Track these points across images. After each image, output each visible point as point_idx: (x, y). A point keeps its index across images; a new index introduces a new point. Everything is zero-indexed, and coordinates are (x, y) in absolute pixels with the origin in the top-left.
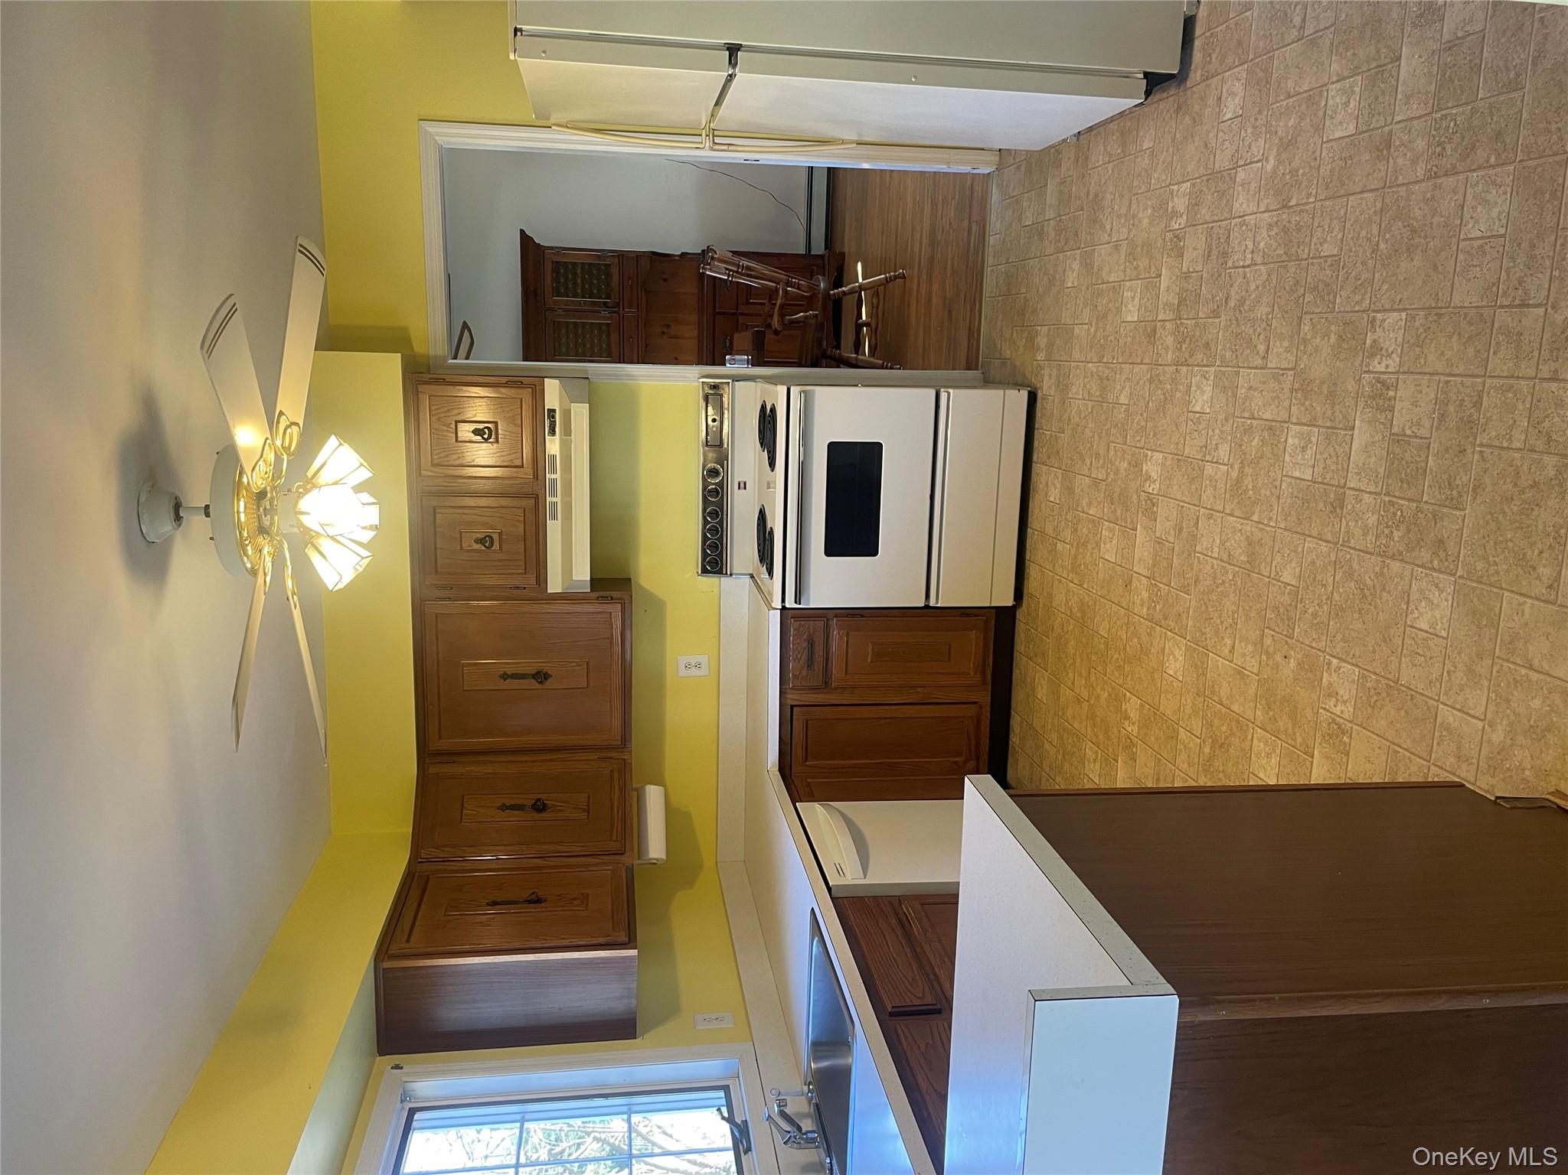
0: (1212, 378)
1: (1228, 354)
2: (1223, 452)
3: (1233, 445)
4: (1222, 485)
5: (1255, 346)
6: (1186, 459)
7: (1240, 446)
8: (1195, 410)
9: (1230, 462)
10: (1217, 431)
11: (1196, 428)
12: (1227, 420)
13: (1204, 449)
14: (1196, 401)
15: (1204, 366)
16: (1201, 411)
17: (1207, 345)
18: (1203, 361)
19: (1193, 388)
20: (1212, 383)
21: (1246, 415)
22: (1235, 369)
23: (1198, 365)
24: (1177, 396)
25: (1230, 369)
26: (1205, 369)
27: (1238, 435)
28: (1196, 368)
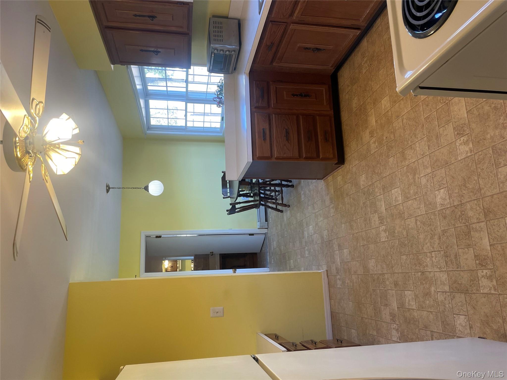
0: (438, 205)
1: (433, 217)
2: (424, 181)
3: (420, 186)
4: (421, 169)
5: (421, 223)
6: (442, 167)
7: (417, 187)
8: (443, 189)
9: (420, 179)
10: (429, 187)
11: (441, 182)
12: (426, 193)
13: (433, 177)
14: (444, 193)
15: (444, 209)
16: (439, 191)
17: (445, 218)
18: (445, 210)
19: (448, 197)
20: (437, 203)
21: (418, 198)
22: (428, 212)
23: (448, 208)
24: (457, 190)
25: (430, 212)
26: (443, 208)
27: (419, 190)
28: (448, 206)
